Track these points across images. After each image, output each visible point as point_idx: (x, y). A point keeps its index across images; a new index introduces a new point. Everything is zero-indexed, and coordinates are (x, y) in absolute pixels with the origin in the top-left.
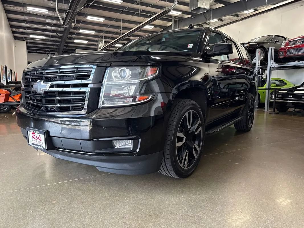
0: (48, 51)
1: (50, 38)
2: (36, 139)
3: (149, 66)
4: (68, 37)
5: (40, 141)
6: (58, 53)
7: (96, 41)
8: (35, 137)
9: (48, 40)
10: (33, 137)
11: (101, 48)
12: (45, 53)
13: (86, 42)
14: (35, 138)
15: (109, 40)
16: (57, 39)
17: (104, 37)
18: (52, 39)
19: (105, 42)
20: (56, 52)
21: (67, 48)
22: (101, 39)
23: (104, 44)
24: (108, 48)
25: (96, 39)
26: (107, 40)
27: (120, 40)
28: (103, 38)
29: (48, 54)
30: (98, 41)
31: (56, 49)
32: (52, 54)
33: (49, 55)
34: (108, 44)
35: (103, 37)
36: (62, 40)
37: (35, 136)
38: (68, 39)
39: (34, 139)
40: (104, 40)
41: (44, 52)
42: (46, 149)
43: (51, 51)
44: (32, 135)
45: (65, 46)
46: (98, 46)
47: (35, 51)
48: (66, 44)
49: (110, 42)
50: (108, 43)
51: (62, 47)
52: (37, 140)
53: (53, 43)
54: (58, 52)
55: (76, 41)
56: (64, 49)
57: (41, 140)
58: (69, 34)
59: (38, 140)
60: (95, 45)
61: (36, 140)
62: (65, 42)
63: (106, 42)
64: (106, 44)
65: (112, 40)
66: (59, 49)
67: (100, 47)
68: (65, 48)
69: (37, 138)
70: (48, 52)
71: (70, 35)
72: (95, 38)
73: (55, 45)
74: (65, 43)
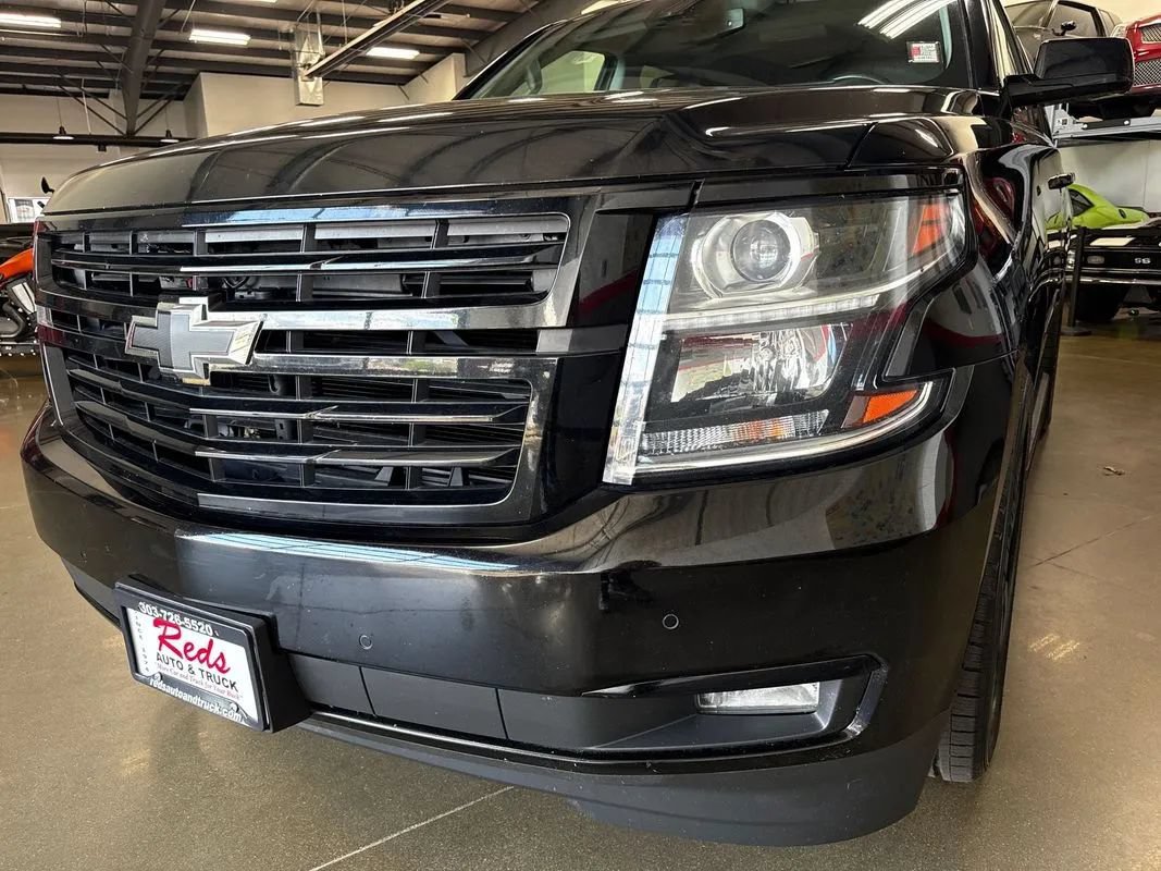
0: (77, 83)
1: (83, 25)
2: (191, 659)
3: (901, 193)
4: (161, 20)
5: (214, 671)
6: (120, 92)
7: (288, 37)
8: (179, 644)
9: (75, 33)
10: (163, 639)
11: (309, 65)
12: (64, 94)
13: (241, 39)
14: (181, 649)
15: (344, 30)
16: (112, 30)
17: (322, 15)
18: (91, 28)
19: (324, 37)
20: (111, 85)
21: (163, 69)
22: (308, 27)
23: (321, 50)
24: (342, 67)
25: (285, 26)
26: (333, 29)
27: (394, 31)
28: (315, 22)
29: (77, 95)
30: (293, 35)
31: (112, 72)
32: (97, 96)
33: (84, 100)
34: (344, 49)
35: (314, 14)
36: (134, 34)
37: (177, 637)
38: (161, 29)
39: (176, 657)
40: (321, 30)
41: (58, 88)
42: (266, 727)
43: (88, 84)
44: (160, 631)
45: (150, 58)
46: (294, 58)
47: (19, 86)
48: (155, 52)
49: (350, 39)
50: (343, 44)
51: (138, 65)
52: (196, 664)
53: (99, 48)
54: (123, 86)
55: (198, 35)
56: (146, 74)
57: (221, 670)
58: (167, 7)
59: (204, 666)
60: (286, 54)
61: (185, 662)
62: (151, 42)
63: (331, 40)
64: (333, 48)
65: (359, 30)
66: (124, 73)
67: (307, 60)
68: (154, 67)
69: (192, 654)
70: (76, 89)
71: (171, 11)
72: (280, 22)
73: (108, 57)
74: (153, 47)
